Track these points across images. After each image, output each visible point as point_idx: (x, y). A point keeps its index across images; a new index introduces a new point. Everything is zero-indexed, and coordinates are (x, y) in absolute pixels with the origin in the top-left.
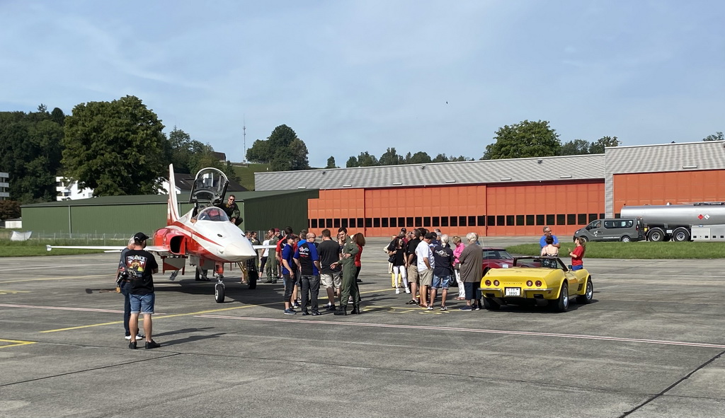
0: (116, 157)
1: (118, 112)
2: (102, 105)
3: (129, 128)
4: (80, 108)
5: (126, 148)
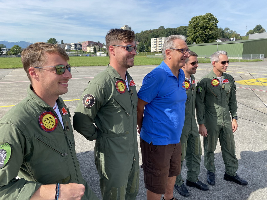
0: (202, 32)
1: (204, 18)
2: (200, 16)
3: (207, 23)
4: (194, 18)
5: (206, 29)
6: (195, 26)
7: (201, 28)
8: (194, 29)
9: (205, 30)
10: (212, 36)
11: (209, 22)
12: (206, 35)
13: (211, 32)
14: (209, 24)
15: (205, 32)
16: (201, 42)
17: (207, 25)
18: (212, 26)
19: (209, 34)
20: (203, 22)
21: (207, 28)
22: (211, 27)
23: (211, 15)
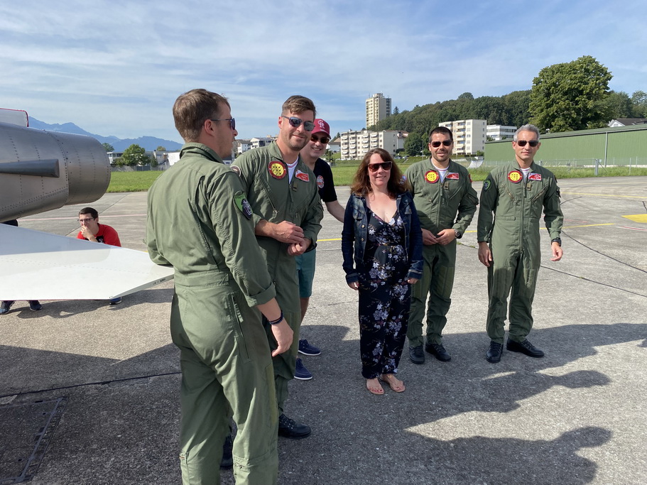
0: (569, 104)
1: (574, 70)
2: (562, 66)
3: (582, 80)
4: (545, 70)
5: (577, 96)
6: (548, 89)
7: (565, 94)
8: (547, 96)
9: (576, 99)
10: (596, 114)
11: (586, 79)
12: (578, 111)
13: (590, 104)
14: (586, 83)
15: (577, 103)
16: (566, 129)
17: (580, 86)
18: (595, 88)
19: (585, 107)
20: (571, 80)
21: (581, 93)
22: (592, 90)
23: (591, 61)
